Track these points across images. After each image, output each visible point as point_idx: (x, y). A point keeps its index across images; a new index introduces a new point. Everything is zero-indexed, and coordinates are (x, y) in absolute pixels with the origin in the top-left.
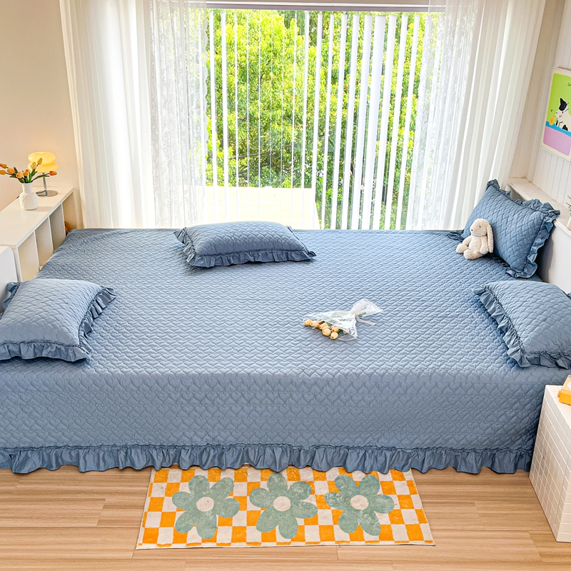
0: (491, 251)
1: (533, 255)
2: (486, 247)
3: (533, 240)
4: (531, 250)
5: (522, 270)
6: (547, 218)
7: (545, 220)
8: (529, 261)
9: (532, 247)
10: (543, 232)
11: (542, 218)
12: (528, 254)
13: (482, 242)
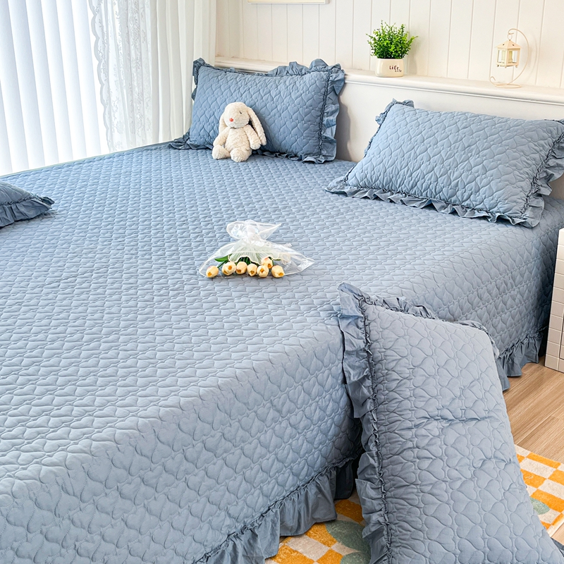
1: (329, 129)
2: (257, 139)
3: (322, 110)
4: (325, 122)
5: (320, 154)
6: (334, 75)
7: (331, 79)
8: (326, 138)
9: (325, 119)
10: (331, 95)
11: (325, 77)
12: (321, 130)
13: (248, 134)
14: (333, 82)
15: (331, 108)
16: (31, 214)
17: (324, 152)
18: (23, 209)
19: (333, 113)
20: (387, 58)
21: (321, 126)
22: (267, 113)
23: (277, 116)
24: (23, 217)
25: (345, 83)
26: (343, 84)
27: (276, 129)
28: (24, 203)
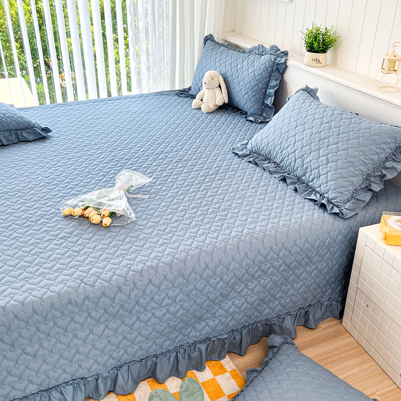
0: (226, 101)
1: (269, 99)
2: (221, 98)
3: (268, 84)
4: (267, 93)
5: (261, 115)
6: (279, 59)
7: (276, 61)
8: (267, 104)
9: (268, 90)
10: (276, 74)
11: (273, 60)
12: (264, 98)
13: (216, 94)
14: (278, 64)
15: (274, 83)
16: (31, 137)
17: (264, 115)
18: (25, 135)
19: (274, 87)
20: (312, 52)
21: (265, 96)
22: (232, 81)
23: (237, 83)
24: (25, 140)
25: (286, 67)
26: (285, 66)
27: (235, 94)
28: (28, 131)
